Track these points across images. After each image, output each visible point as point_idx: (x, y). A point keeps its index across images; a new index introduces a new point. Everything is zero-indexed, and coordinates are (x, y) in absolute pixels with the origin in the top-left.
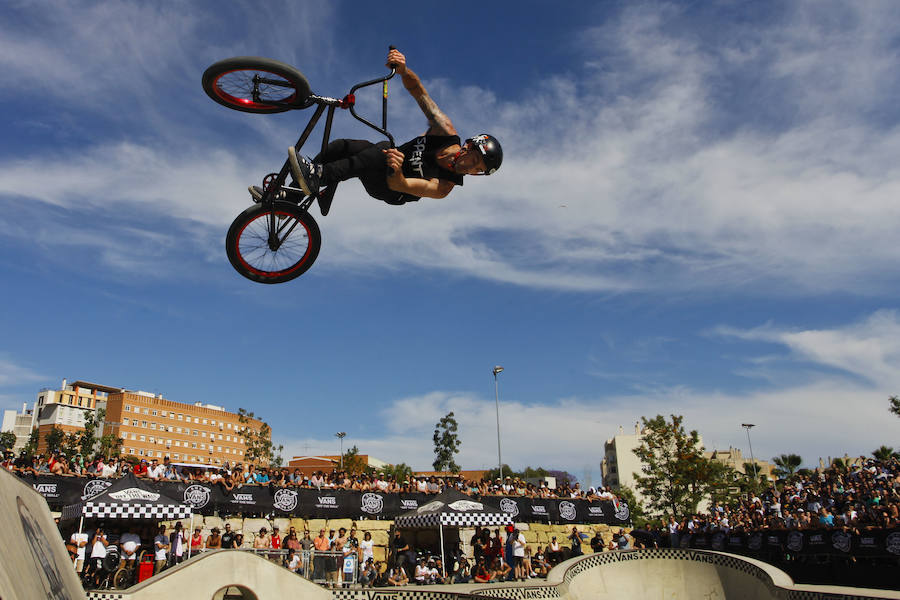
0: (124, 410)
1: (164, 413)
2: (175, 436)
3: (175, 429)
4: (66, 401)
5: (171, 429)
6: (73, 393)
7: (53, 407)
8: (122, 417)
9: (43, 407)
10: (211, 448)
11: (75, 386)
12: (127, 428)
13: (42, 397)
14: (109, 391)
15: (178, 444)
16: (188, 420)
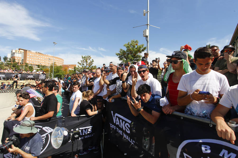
0: (27, 54)
1: (37, 55)
2: (40, 60)
3: (40, 59)
4: (17, 52)
5: (39, 59)
6: (19, 51)
7: (14, 53)
8: (27, 55)
9: (12, 53)
10: (49, 62)
11: (19, 49)
12: (28, 58)
13: (12, 51)
14: (24, 50)
15: (41, 61)
16: (43, 57)
